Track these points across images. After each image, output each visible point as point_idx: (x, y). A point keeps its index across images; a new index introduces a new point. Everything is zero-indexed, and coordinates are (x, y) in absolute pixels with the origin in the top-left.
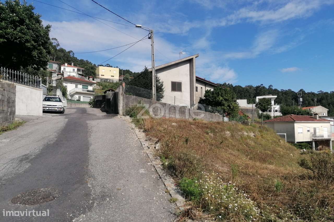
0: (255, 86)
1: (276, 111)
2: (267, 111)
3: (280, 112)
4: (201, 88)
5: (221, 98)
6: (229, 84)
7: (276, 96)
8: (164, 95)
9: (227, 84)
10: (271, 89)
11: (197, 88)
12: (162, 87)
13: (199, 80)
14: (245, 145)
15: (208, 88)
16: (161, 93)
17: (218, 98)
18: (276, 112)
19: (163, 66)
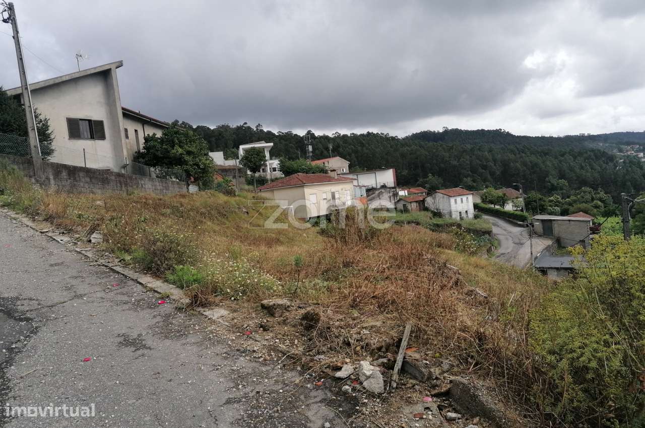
0: (235, 126)
2: (259, 171)
3: (280, 171)
4: (136, 131)
5: (180, 150)
6: (183, 123)
7: (272, 144)
9: (180, 122)
10: (262, 131)
11: (126, 130)
12: (47, 129)
13: (128, 115)
14: (234, 228)
15: (150, 131)
17: (174, 151)
18: (274, 171)
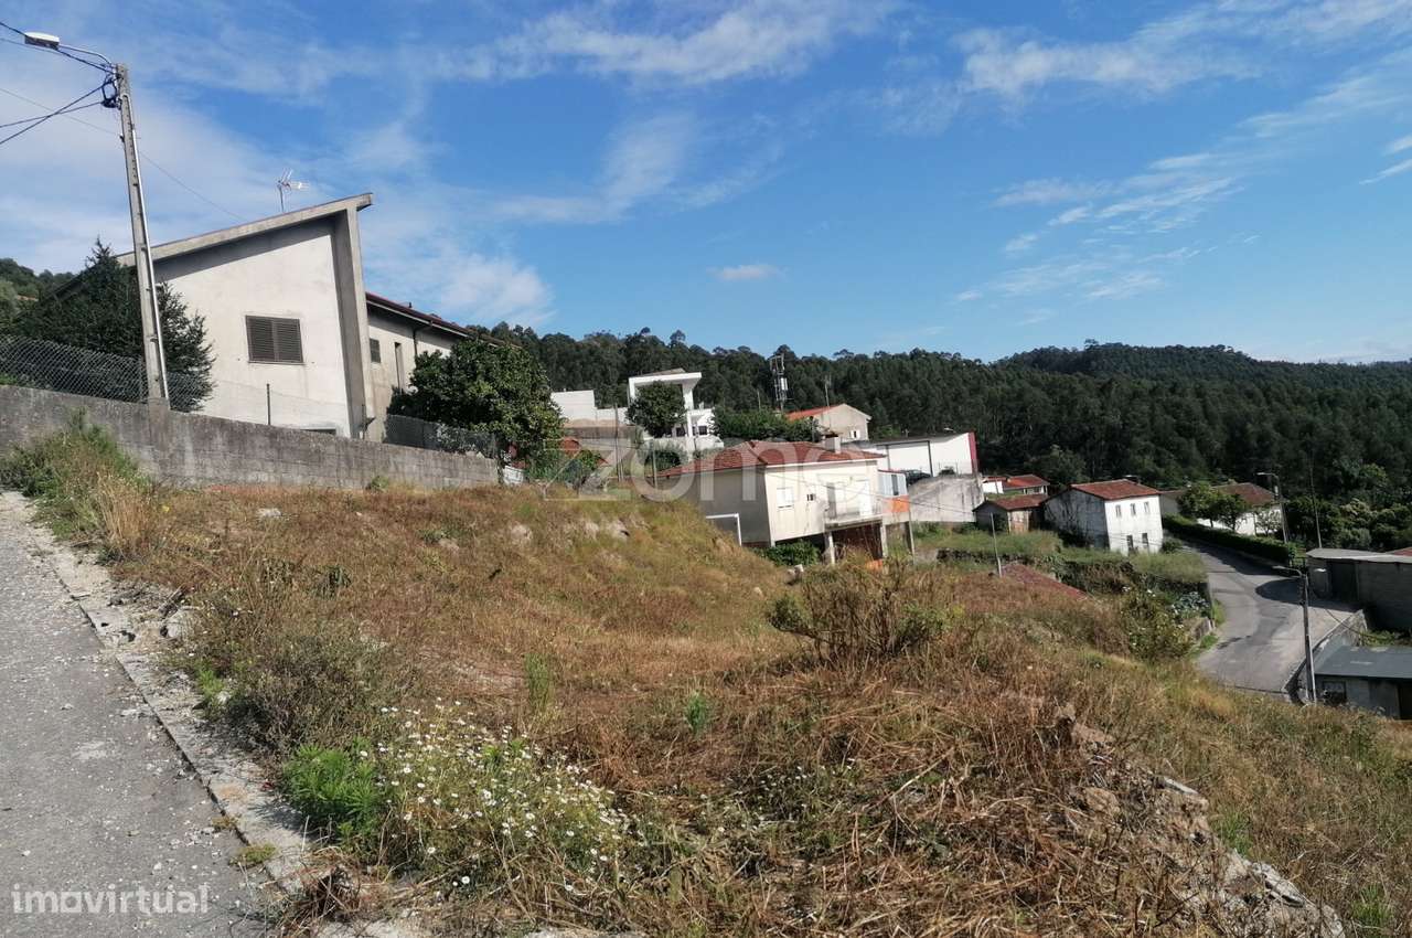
0: (623, 337)
1: (703, 431)
2: (670, 433)
3: (715, 434)
4: (397, 345)
5: (486, 388)
6: (518, 329)
7: (698, 375)
8: (210, 381)
9: (512, 327)
10: (681, 346)
11: (374, 344)
12: (199, 341)
13: (381, 312)
14: (590, 571)
15: (428, 347)
16: (196, 369)
17: (472, 389)
18: (701, 434)
19: (195, 243)
